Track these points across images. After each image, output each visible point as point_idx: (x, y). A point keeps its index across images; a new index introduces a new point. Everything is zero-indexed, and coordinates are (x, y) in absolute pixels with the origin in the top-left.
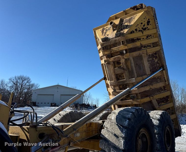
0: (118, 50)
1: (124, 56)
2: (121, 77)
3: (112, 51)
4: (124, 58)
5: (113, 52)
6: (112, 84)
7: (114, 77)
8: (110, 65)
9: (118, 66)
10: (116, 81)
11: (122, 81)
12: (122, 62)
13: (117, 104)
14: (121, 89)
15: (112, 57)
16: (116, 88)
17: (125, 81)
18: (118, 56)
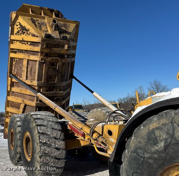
0: (59, 53)
1: (63, 59)
3: (53, 51)
4: (62, 61)
5: (53, 52)
6: (40, 84)
7: (45, 78)
8: (44, 65)
9: (52, 67)
10: (46, 82)
11: (52, 83)
12: (58, 65)
13: (38, 106)
14: (47, 91)
15: (50, 57)
16: (41, 89)
17: (54, 83)
18: (56, 58)
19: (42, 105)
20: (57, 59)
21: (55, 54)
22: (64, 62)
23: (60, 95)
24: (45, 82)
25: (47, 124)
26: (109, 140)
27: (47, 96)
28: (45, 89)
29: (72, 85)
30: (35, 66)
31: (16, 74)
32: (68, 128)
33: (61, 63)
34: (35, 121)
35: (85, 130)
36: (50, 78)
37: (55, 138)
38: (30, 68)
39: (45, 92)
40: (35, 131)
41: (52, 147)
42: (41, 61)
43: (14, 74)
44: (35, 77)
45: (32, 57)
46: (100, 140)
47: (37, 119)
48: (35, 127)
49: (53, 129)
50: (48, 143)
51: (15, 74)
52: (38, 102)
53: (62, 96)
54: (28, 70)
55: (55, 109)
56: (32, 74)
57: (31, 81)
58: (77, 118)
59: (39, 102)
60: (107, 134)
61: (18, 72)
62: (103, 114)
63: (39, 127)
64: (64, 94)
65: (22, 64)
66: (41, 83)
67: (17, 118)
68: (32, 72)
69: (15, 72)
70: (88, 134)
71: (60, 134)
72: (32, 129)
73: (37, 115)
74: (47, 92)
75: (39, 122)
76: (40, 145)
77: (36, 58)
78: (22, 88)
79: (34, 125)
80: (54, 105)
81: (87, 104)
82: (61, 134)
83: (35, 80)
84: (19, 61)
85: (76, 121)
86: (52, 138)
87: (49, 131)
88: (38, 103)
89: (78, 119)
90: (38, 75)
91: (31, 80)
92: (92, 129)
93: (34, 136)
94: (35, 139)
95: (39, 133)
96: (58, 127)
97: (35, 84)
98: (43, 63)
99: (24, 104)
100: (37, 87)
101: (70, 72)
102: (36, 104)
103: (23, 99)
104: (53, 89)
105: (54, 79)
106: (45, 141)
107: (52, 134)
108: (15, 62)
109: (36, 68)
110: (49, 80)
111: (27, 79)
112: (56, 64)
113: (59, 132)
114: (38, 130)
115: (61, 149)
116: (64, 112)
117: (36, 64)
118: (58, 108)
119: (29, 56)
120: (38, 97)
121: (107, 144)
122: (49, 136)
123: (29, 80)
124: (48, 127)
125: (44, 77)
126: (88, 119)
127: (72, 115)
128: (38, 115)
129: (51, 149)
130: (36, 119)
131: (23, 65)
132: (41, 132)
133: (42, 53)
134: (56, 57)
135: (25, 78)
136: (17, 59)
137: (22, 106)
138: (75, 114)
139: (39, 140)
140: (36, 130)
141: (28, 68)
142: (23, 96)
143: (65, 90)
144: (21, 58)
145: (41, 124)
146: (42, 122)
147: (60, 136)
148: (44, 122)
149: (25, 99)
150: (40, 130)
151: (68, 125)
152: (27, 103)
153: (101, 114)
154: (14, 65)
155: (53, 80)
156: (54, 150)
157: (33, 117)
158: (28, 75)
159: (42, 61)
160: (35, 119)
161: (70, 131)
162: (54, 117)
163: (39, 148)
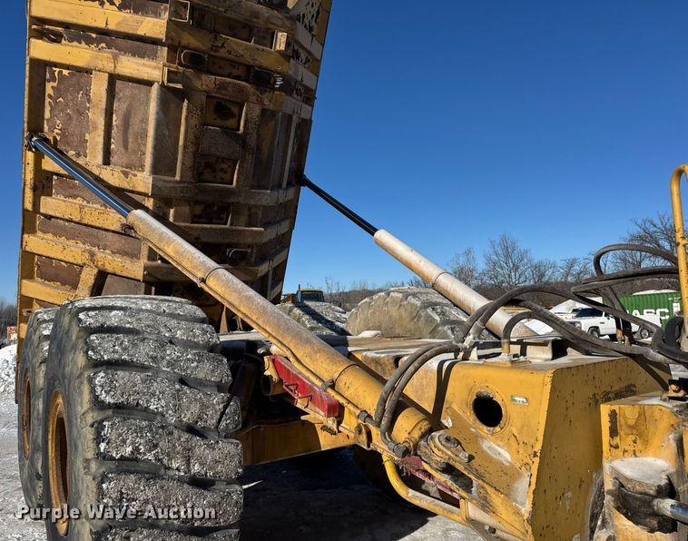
0: (248, 60)
1: (266, 94)
2: (214, 171)
3: (222, 46)
4: (261, 102)
5: (223, 53)
6: (167, 188)
7: (189, 163)
8: (185, 104)
9: (219, 121)
10: (192, 183)
11: (218, 190)
12: (246, 114)
13: (155, 277)
14: (195, 219)
15: (210, 72)
16: (172, 211)
17: (228, 189)
18: (240, 84)
19: (172, 274)
20: (241, 90)
21: (234, 64)
22: (271, 107)
23: (249, 240)
24: (188, 180)
25: (154, 359)
26: (483, 452)
27: (197, 238)
28: (186, 209)
29: (298, 211)
30: (142, 108)
31: (58, 138)
32: (267, 373)
33: (257, 110)
34: (86, 343)
35: (352, 390)
36: (208, 165)
37: (191, 429)
38: (121, 113)
39: (188, 224)
40: (81, 394)
41: (172, 478)
42: (169, 81)
43: (51, 139)
44: (144, 154)
45: (129, 64)
46: (440, 454)
47: (102, 329)
48: (81, 374)
49: (183, 381)
50: (150, 456)
51: (55, 138)
52: (154, 263)
53: (257, 246)
54: (114, 123)
55: (204, 281)
56: (130, 140)
57: (123, 172)
58: (309, 326)
59: (159, 261)
60: (470, 417)
61: (71, 129)
62: (411, 313)
63: (102, 374)
64: (265, 240)
65: (87, 94)
66: (170, 182)
67: (44, 325)
68: (130, 131)
69: (56, 131)
70: (369, 416)
71: (221, 406)
72: (70, 381)
73: (105, 313)
74: (196, 225)
75: (108, 348)
76: (103, 469)
77: (149, 70)
78: (88, 203)
79: (81, 360)
80: (203, 263)
81: (334, 292)
82: (225, 408)
83: (143, 171)
84: (74, 79)
85: (308, 341)
86: (176, 432)
87: (163, 393)
88: (158, 267)
89: (312, 329)
90: (155, 148)
91: (124, 169)
92: (393, 388)
93: (76, 419)
94: (79, 438)
95: (98, 404)
96: (217, 371)
97: (141, 183)
98: (181, 95)
99: (97, 267)
100: (152, 200)
101: (291, 161)
102: (145, 269)
103: (93, 249)
104: (224, 216)
105: (226, 172)
106: (129, 449)
107: (178, 408)
108: (55, 84)
109: (146, 113)
110: (207, 175)
111: (107, 162)
112: (235, 110)
113: (217, 399)
114: (93, 391)
115: (220, 480)
116: (249, 298)
117: (148, 99)
118: (219, 278)
119: (115, 58)
120: (132, 228)
121: (475, 482)
122: (159, 418)
123: (118, 169)
124: (157, 372)
125: (183, 160)
126: (350, 332)
127: (289, 315)
128: (114, 313)
129: (162, 487)
130: (93, 333)
131: (89, 101)
132: (109, 400)
133: (174, 48)
134: (238, 78)
135: (99, 159)
136: (66, 72)
137: (88, 277)
138: (303, 311)
139: (92, 445)
140: (86, 389)
141: (114, 115)
142: (91, 235)
143: (270, 223)
144: (80, 63)
145: (116, 356)
146: (125, 349)
147: (223, 413)
148: (136, 344)
149: (99, 249)
150: (107, 393)
151: (266, 359)
152: (107, 264)
153: (402, 310)
154: (50, 96)
155: (222, 179)
156: (181, 491)
157: (80, 320)
158: (113, 146)
159: (171, 85)
160: (90, 331)
161: (274, 386)
162: (202, 321)
163: (93, 486)
